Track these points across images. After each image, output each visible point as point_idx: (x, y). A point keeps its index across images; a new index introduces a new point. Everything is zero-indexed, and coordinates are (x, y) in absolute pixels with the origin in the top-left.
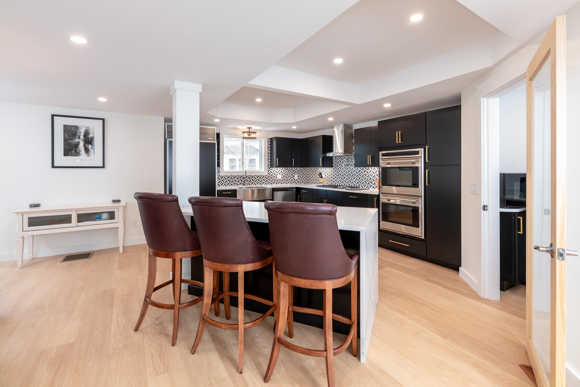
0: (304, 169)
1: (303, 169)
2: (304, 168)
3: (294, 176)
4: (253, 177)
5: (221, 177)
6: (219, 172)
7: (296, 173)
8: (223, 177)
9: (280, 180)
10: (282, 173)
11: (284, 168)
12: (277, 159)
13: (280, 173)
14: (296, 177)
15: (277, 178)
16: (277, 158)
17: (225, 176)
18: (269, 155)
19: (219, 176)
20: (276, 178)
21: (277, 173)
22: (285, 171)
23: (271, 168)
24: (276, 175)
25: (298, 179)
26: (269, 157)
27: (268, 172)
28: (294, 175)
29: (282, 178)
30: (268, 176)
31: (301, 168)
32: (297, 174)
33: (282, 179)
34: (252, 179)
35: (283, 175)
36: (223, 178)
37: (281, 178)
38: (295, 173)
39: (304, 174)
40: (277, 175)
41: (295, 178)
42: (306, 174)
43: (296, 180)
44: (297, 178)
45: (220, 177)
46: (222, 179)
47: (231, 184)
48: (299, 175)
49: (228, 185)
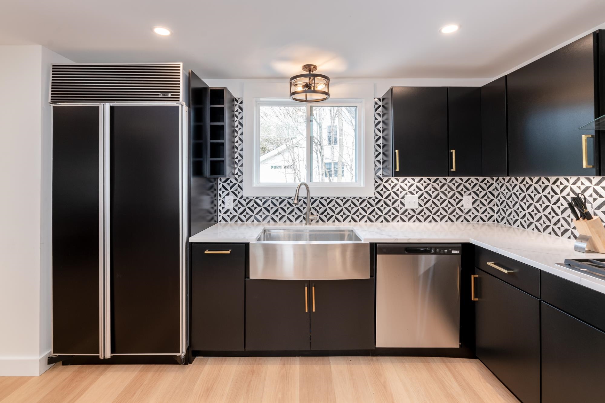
0: (493, 179)
1: (491, 181)
2: (495, 178)
3: (461, 200)
4: (331, 201)
5: (247, 200)
6: (242, 189)
7: (468, 192)
8: (251, 200)
9: (412, 210)
10: (420, 193)
11: (425, 179)
12: (397, 151)
13: (414, 192)
14: (467, 202)
15: (403, 205)
16: (395, 150)
17: (257, 198)
18: (378, 143)
19: (242, 197)
20: (401, 206)
21: (404, 193)
22: (430, 187)
23: (385, 179)
24: (401, 196)
25: (473, 211)
26: (378, 148)
27: (377, 188)
28: (460, 197)
29: (420, 205)
30: (377, 200)
31: (482, 178)
32: (470, 194)
33: (421, 208)
34: (330, 206)
35: (423, 198)
36: (252, 203)
37: (416, 207)
38: (462, 192)
39: (493, 195)
40: (403, 198)
41: (464, 207)
42: (501, 195)
43: (465, 211)
44: (471, 207)
45: (245, 200)
46: (250, 205)
47: (272, 219)
48: (476, 197)
49: (264, 220)
